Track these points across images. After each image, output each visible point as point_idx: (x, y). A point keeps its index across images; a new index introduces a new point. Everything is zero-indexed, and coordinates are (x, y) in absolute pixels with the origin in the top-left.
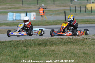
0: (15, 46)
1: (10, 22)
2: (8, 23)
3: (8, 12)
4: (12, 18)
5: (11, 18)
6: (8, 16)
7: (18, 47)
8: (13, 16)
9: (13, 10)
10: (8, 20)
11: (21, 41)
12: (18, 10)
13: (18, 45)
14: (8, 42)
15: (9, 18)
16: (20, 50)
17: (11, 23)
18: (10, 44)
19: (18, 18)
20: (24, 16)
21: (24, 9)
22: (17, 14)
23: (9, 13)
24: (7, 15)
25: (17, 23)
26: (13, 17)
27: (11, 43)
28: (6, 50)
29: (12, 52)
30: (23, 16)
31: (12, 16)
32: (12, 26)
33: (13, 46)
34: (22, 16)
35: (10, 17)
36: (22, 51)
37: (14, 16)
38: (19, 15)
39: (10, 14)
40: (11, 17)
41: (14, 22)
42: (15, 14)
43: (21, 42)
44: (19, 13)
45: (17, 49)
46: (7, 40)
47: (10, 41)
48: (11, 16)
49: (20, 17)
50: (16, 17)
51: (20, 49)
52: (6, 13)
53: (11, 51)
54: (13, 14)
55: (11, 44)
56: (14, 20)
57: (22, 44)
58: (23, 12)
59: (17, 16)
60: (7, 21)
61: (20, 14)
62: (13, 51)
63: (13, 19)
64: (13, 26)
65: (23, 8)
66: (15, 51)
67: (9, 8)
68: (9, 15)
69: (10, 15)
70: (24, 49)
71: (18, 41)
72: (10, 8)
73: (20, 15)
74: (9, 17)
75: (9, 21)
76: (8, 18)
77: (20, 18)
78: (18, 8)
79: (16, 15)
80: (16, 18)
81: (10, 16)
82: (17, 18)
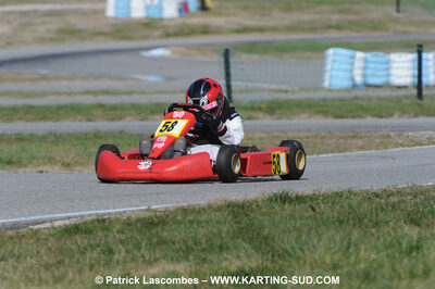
0: (366, 221)
1: (335, 95)
2: (325, 100)
3: (328, 48)
4: (347, 75)
5: (341, 73)
6: (329, 67)
7: (377, 224)
8: (352, 64)
9: (353, 34)
10: (326, 84)
11: (392, 194)
12: (377, 34)
13: (377, 214)
14: (326, 198)
15: (331, 77)
16: (389, 238)
17: (341, 100)
18: (338, 207)
19: (379, 76)
20: (406, 65)
21: (405, 33)
22: (369, 55)
23: (331, 51)
24: (324, 58)
25: (370, 99)
26: (351, 71)
27: (345, 204)
28: (320, 239)
29: (348, 248)
30: (403, 68)
31: (348, 67)
32: (346, 117)
33: (354, 219)
34: (395, 65)
35: (334, 73)
36: (400, 244)
37: (358, 64)
38: (380, 59)
39: (335, 54)
40: (345, 70)
41: (356, 98)
42: (360, 55)
43: (394, 199)
44: (381, 54)
45: (373, 235)
46: (323, 191)
47: (339, 195)
48: (343, 67)
49: (388, 69)
50: (369, 72)
51: (389, 234)
52: (319, 49)
53: (345, 243)
54: (353, 57)
55: (342, 206)
56: (355, 86)
57: (399, 212)
58: (403, 47)
59: (372, 65)
60: (323, 89)
61: (387, 57)
62: (356, 245)
63: (353, 80)
64: (353, 117)
65: (400, 28)
66: (363, 247)
67: (330, 27)
68: (334, 61)
69: (338, 58)
70: (406, 235)
71: (377, 195)
72: (338, 27)
73: (388, 62)
74: (332, 69)
75: (330, 90)
76: (327, 75)
77: (388, 75)
78: (376, 26)
79: (366, 61)
80: (364, 76)
81: (336, 66)
82: (373, 76)
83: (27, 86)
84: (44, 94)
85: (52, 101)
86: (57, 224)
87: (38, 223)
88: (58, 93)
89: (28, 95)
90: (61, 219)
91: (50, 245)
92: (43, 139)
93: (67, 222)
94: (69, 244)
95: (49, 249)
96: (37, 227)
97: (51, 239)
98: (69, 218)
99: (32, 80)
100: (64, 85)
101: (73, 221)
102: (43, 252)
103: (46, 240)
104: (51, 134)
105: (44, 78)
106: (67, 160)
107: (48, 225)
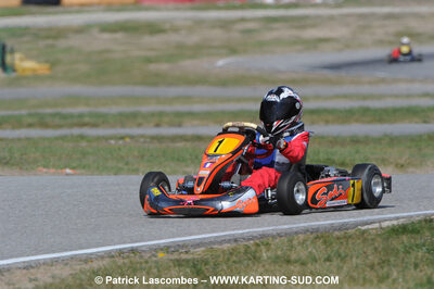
83: (365, 89)
84: (381, 97)
85: (389, 103)
86: (385, 224)
87: (366, 223)
88: (397, 96)
89: (365, 97)
90: (390, 219)
91: (376, 245)
92: (378, 141)
93: (395, 222)
94: (395, 243)
95: (376, 249)
96: (366, 227)
97: (379, 239)
98: (398, 218)
99: (370, 83)
100: (402, 87)
101: (401, 221)
102: (369, 252)
103: (372, 240)
104: (386, 135)
105: (383, 81)
106: (402, 162)
107: (377, 225)
